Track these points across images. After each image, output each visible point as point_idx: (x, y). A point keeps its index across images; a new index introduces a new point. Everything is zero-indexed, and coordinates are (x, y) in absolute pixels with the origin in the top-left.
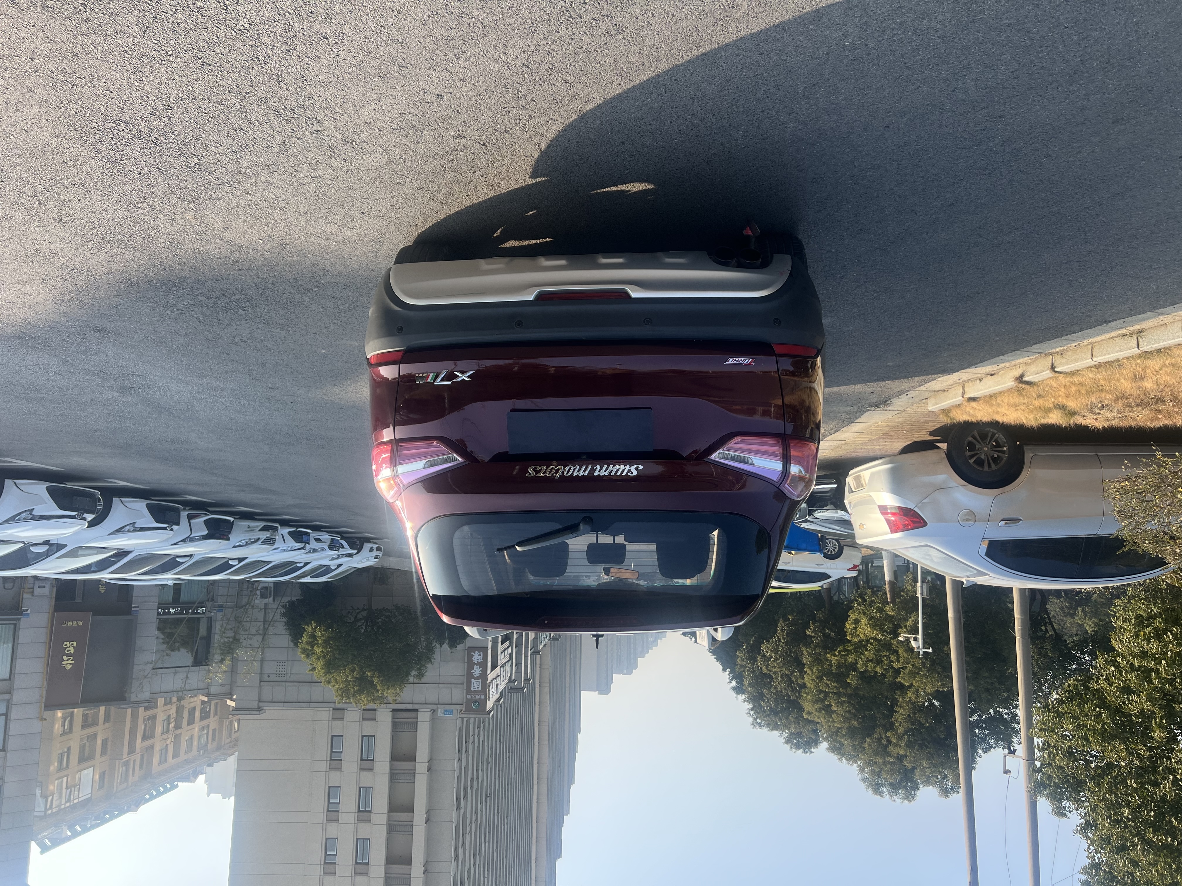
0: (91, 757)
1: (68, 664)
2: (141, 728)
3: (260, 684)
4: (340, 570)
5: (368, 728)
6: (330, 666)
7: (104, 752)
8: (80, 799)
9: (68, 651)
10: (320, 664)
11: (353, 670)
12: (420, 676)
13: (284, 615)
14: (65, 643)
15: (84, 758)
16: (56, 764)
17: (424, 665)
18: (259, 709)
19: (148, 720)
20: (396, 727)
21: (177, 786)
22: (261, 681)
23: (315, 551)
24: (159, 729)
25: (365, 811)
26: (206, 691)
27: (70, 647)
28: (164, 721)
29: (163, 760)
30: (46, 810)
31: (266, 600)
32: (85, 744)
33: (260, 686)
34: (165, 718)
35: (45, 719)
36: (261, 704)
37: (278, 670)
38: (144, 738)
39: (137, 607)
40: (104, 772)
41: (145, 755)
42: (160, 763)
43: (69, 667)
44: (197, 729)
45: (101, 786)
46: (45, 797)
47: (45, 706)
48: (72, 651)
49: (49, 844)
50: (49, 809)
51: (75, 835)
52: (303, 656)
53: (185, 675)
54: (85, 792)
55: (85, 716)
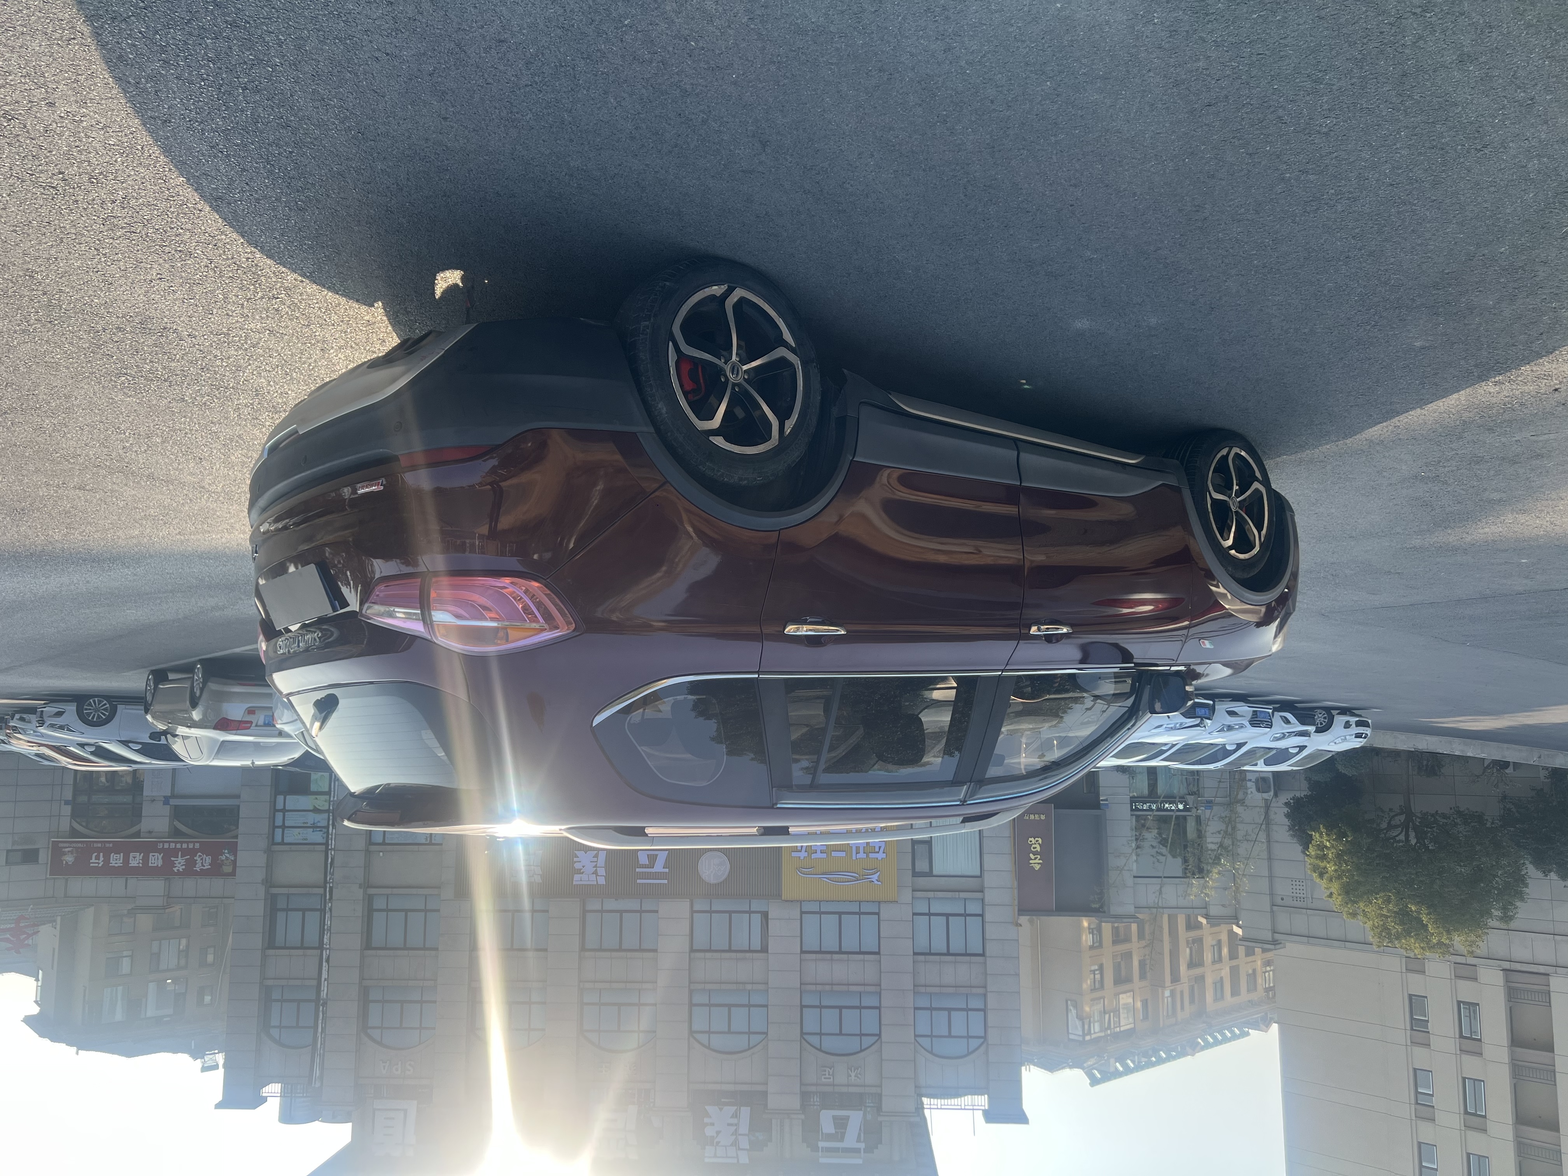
0: (1129, 980)
1: (1036, 863)
2: (1185, 953)
3: (1272, 909)
4: (1305, 753)
5: (1467, 991)
6: (1351, 892)
7: (1143, 976)
8: (1122, 1029)
9: (1034, 848)
10: (1335, 887)
11: (1388, 901)
12: (1506, 918)
13: (1287, 816)
14: (1030, 839)
15: (1122, 979)
16: (1089, 982)
17: (1511, 904)
18: (1275, 942)
19: (1193, 943)
20: (1513, 994)
21: (1248, 1034)
22: (1273, 905)
23: (1230, 728)
24: (1208, 956)
25: (1475, 1115)
26: (1204, 911)
27: (1035, 844)
28: (1213, 946)
29: (1219, 996)
30: (1084, 1035)
31: (1265, 796)
32: (1119, 963)
33: (1272, 911)
34: (1214, 943)
35: (1021, 925)
36: (1277, 936)
37: (1294, 891)
38: (1191, 965)
39: (1106, 800)
40: (1147, 1000)
41: (1196, 987)
42: (1216, 1000)
43: (1037, 867)
44: (1259, 963)
45: (1146, 1017)
46: (1080, 1018)
47: (1019, 910)
48: (1038, 849)
49: (1099, 1076)
50: (1087, 1035)
51: (1128, 1071)
52: (1315, 875)
53: (1158, 887)
54: (1126, 1023)
55: (1116, 931)
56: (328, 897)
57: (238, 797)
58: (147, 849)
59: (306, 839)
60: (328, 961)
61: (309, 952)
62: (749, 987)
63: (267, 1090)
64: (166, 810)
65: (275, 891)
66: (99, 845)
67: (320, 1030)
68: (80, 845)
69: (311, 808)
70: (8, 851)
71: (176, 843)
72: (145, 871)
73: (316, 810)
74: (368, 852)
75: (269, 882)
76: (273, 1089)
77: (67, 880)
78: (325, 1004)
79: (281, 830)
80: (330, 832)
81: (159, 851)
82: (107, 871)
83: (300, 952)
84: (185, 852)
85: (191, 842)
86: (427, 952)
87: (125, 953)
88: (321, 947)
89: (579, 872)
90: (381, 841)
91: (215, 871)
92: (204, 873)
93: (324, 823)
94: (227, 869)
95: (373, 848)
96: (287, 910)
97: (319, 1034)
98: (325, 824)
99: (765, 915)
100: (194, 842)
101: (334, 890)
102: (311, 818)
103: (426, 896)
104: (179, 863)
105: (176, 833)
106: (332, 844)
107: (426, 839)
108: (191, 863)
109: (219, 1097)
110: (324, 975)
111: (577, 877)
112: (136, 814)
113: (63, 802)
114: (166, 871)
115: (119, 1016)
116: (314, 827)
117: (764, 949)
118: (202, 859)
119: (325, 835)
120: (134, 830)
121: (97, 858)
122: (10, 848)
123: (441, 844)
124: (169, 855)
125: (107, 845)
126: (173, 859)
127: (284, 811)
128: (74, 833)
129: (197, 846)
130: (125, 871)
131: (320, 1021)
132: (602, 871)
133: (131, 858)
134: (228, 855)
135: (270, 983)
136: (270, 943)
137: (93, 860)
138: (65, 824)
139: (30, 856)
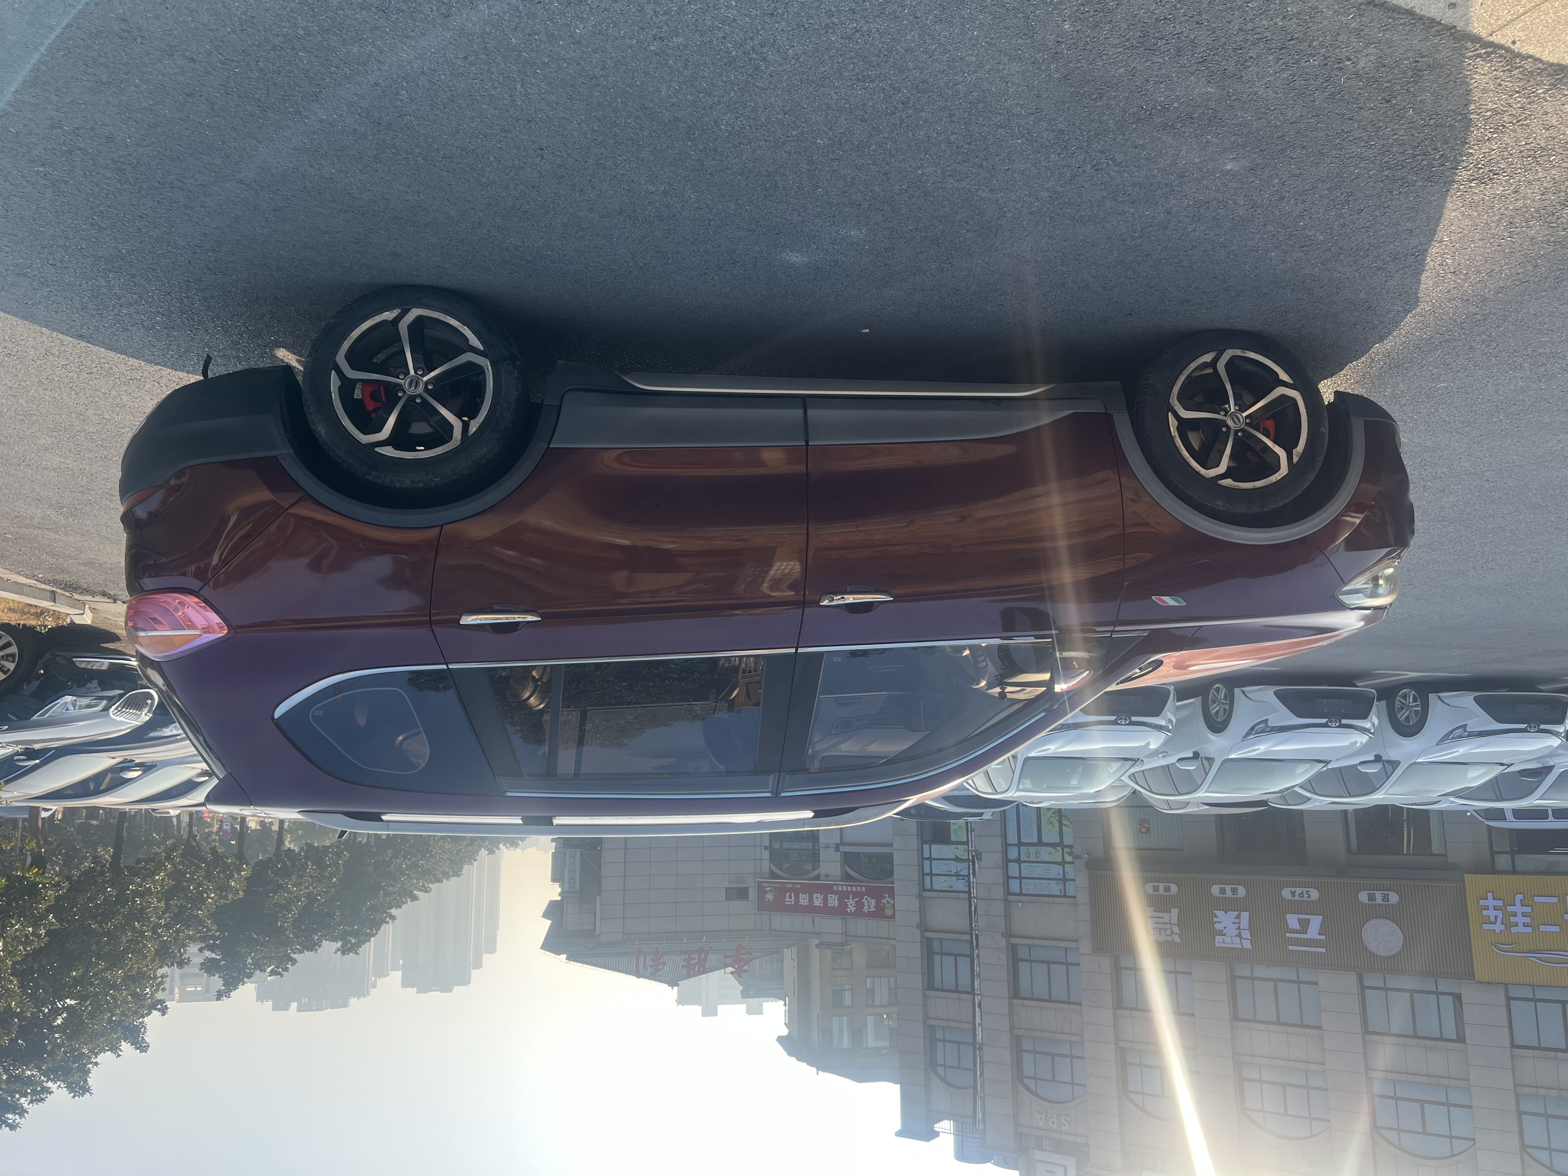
56: (975, 944)
57: (891, 845)
58: (827, 890)
59: (951, 887)
60: (980, 1006)
61: (963, 996)
62: (1445, 1082)
63: (938, 1127)
64: (838, 856)
65: (929, 935)
66: (791, 886)
67: (979, 1074)
68: (777, 885)
69: (954, 857)
70: (727, 889)
71: (847, 886)
72: (825, 910)
73: (957, 859)
74: (1006, 902)
75: (923, 926)
76: (945, 1126)
77: (770, 915)
78: (980, 1049)
79: (929, 877)
80: (971, 880)
81: (835, 893)
82: (797, 909)
83: (955, 995)
84: (855, 894)
85: (859, 886)
86: (1072, 1006)
87: (847, 987)
88: (972, 992)
89: (1220, 933)
90: (1018, 891)
91: (879, 913)
92: (870, 915)
93: (965, 872)
94: (889, 912)
95: (1011, 898)
96: (942, 954)
97: (978, 1078)
98: (967, 873)
99: (1457, 998)
100: (861, 886)
101: (980, 938)
102: (954, 867)
103: (1066, 949)
104: (851, 905)
105: (847, 877)
106: (974, 892)
107: (1061, 891)
108: (860, 905)
109: (898, 1126)
110: (978, 1020)
111: (1218, 939)
112: (815, 858)
113: (763, 848)
114: (841, 911)
115: (846, 1043)
116: (957, 875)
117: (1461, 1038)
118: (868, 902)
119: (967, 884)
120: (816, 873)
121: (790, 897)
122: (728, 886)
123: (1075, 897)
124: (843, 896)
125: (797, 886)
126: (846, 900)
127: (930, 859)
128: (773, 875)
129: (864, 889)
130: (810, 909)
131: (978, 1065)
132: (1246, 934)
133: (815, 898)
134: (888, 899)
135: (932, 1022)
136: (930, 985)
137: (787, 899)
138: (766, 866)
139: (742, 894)
